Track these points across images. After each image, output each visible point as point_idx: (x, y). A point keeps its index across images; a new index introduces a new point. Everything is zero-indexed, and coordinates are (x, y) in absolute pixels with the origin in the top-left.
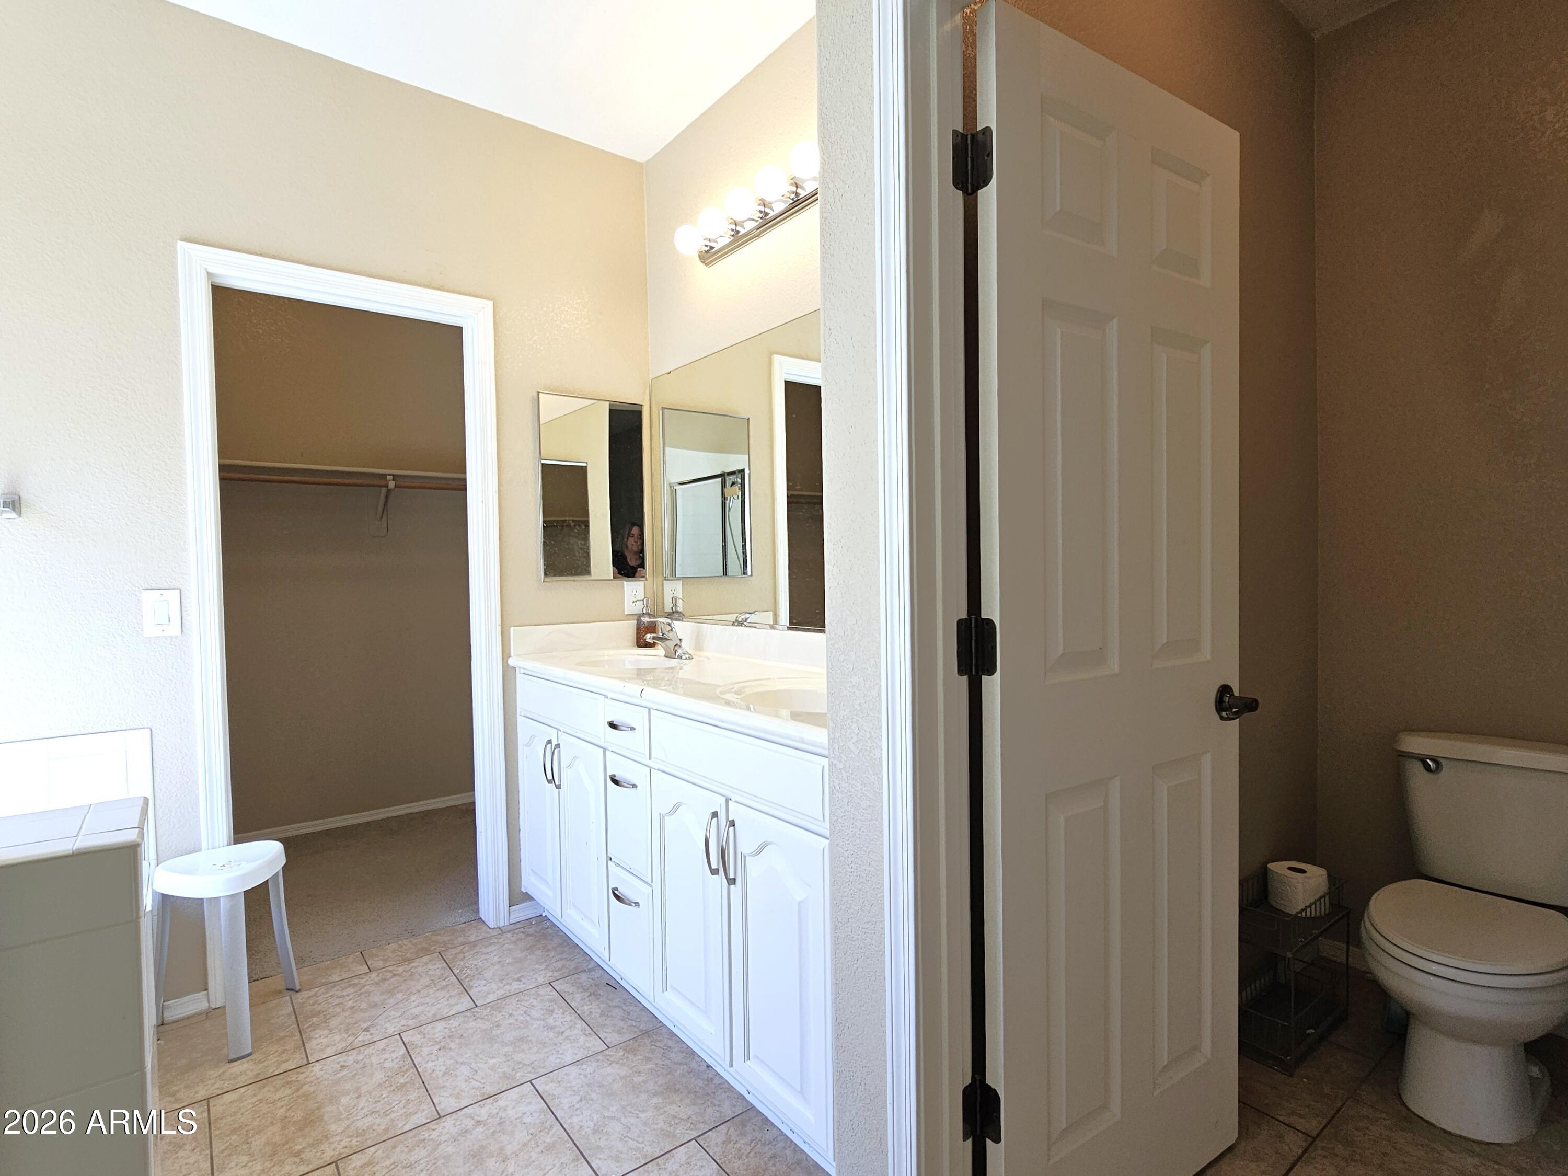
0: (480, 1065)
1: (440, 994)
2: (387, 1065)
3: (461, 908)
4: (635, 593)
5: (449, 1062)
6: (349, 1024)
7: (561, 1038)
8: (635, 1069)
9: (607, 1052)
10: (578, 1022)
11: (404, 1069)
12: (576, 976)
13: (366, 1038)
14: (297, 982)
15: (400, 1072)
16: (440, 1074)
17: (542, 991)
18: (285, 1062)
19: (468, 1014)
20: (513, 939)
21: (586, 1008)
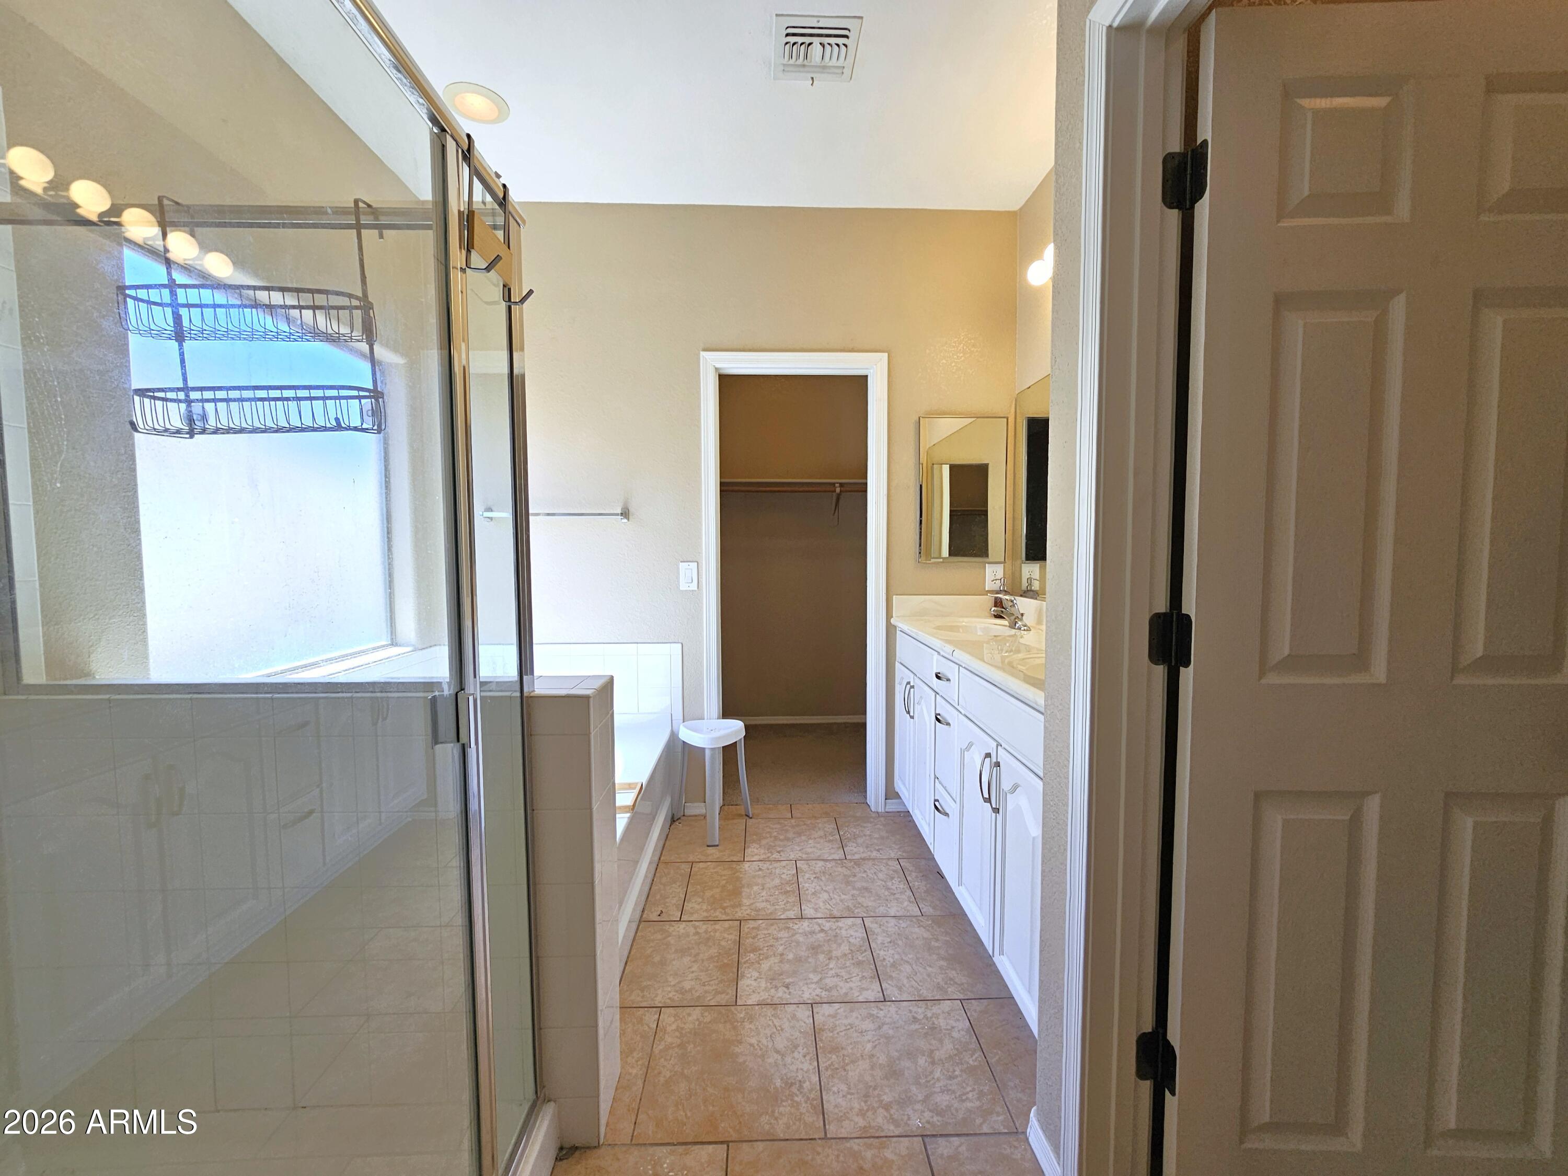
0: (836, 896)
1: (827, 844)
2: (783, 876)
3: (857, 793)
4: (995, 573)
5: (818, 888)
6: (770, 845)
7: (892, 897)
8: (935, 937)
9: (920, 918)
10: (907, 891)
11: (792, 882)
12: (918, 860)
13: (777, 857)
14: (750, 813)
15: (788, 883)
16: (810, 893)
17: (890, 863)
18: (733, 856)
19: (839, 862)
20: (884, 823)
21: (917, 884)
